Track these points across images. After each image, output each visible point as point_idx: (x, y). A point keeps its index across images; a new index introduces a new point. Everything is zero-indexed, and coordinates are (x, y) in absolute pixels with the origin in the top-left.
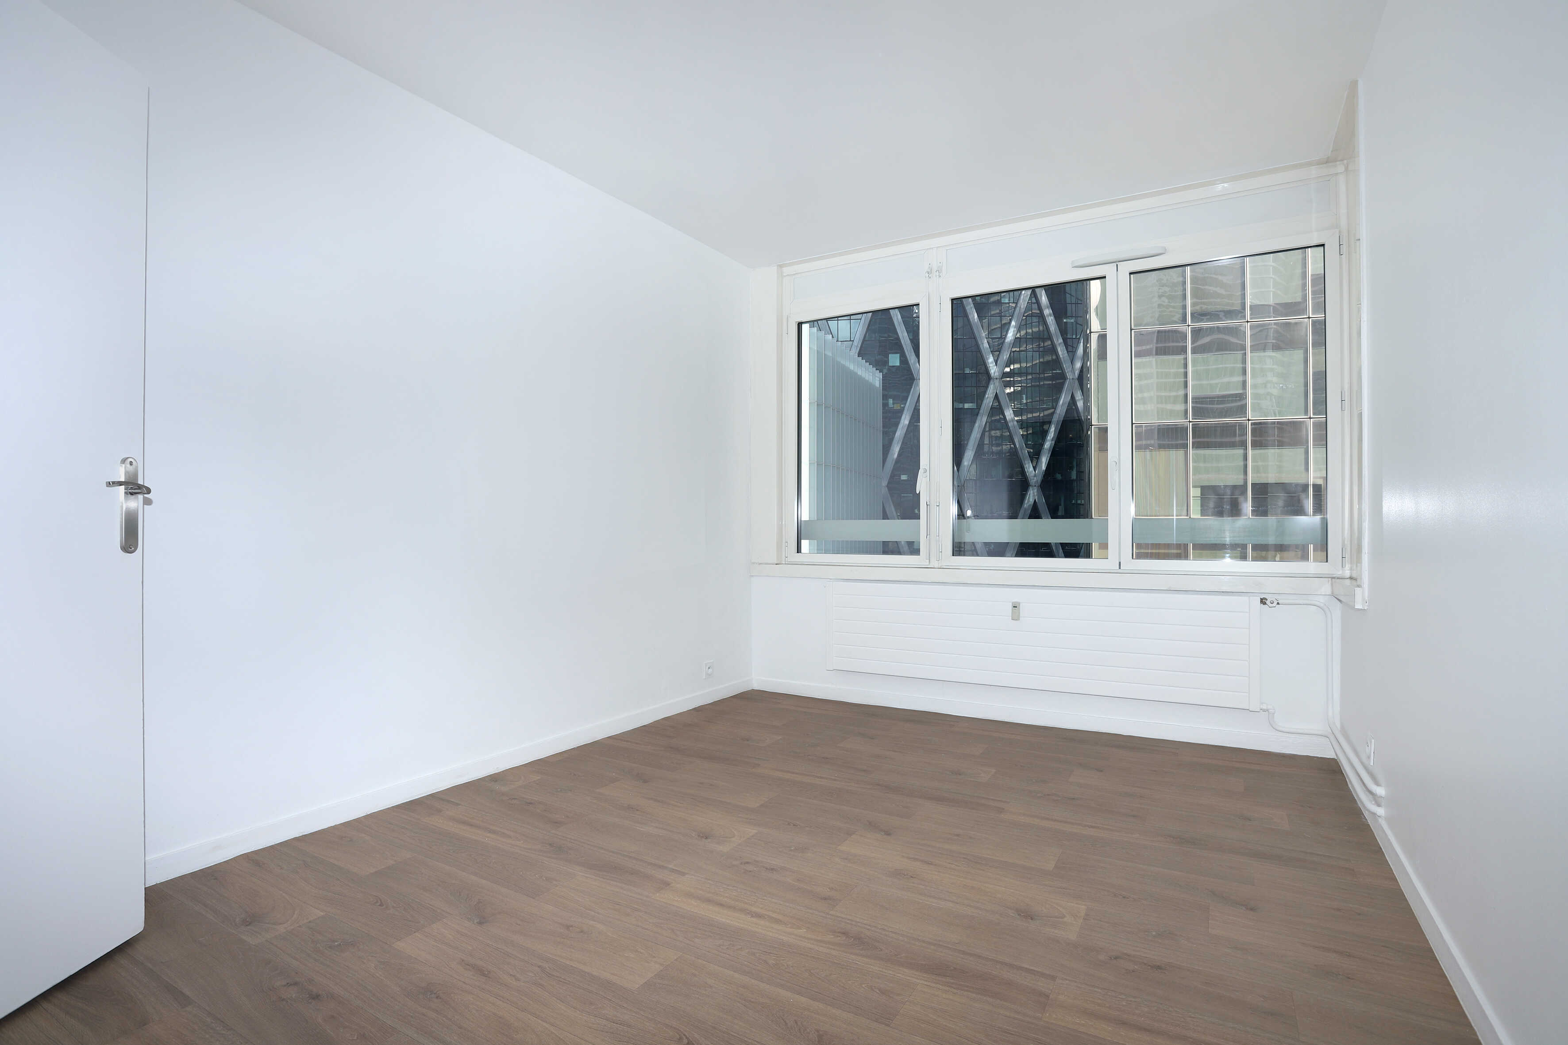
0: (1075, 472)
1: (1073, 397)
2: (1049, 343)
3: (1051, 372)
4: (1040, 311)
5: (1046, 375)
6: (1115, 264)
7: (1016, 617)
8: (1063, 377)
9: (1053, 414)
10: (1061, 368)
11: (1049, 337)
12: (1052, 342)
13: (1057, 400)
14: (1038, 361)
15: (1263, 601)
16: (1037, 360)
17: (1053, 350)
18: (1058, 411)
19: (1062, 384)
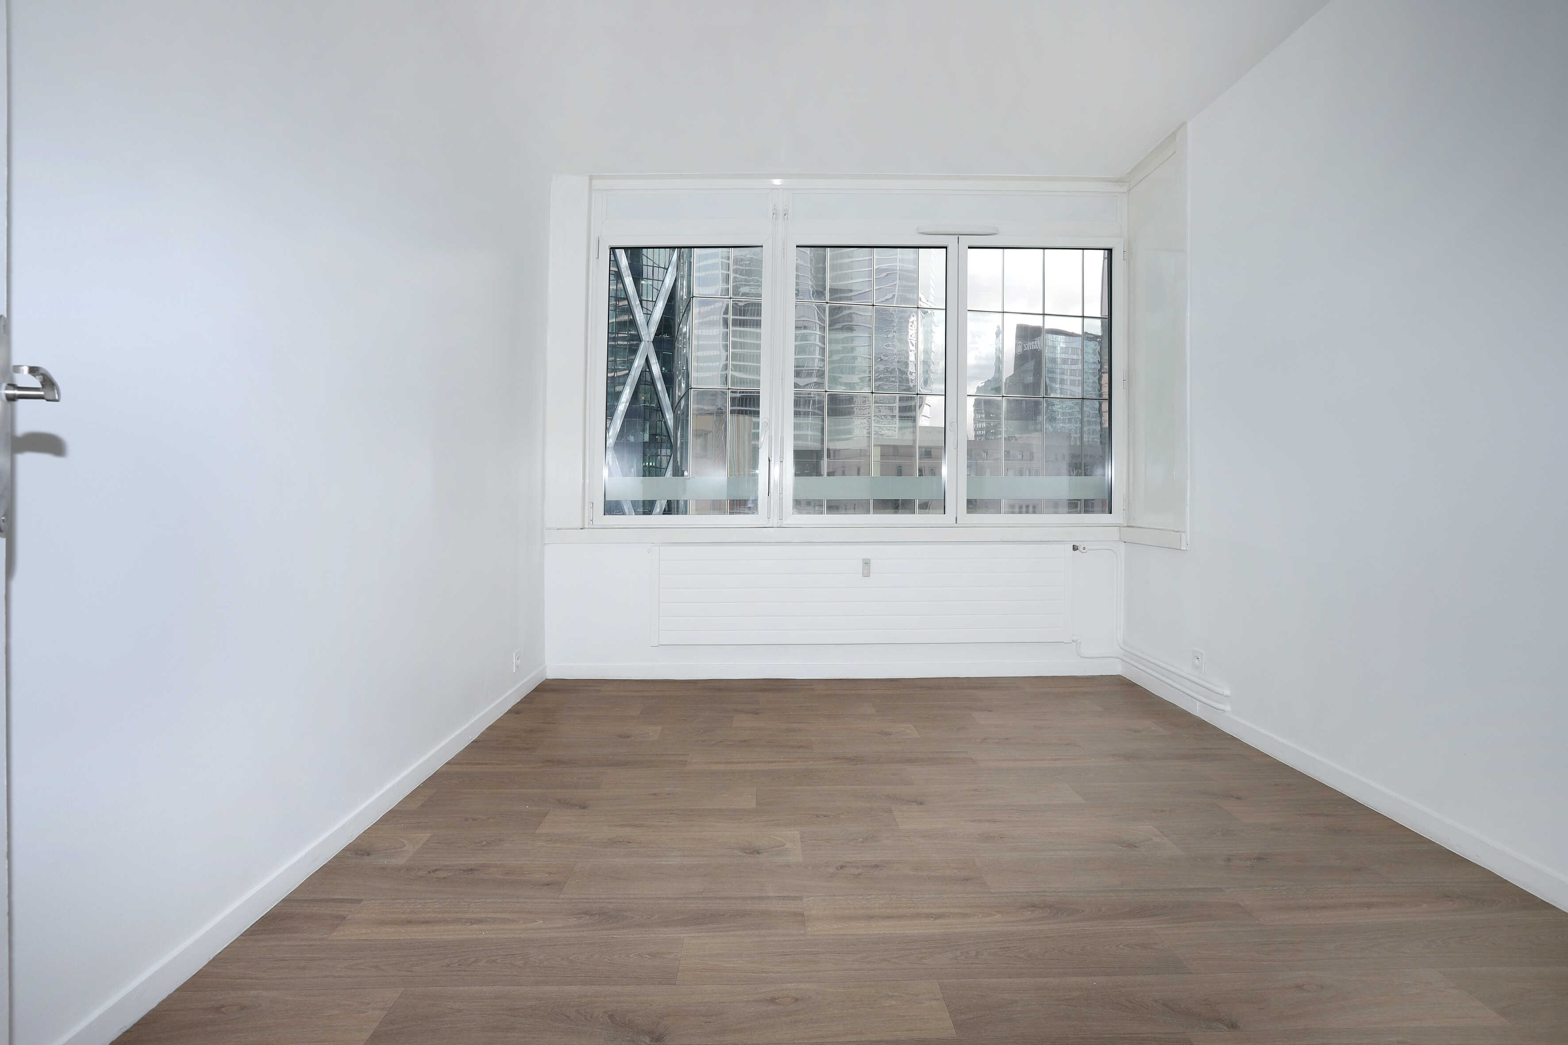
0: (648, 435)
1: (647, 360)
2: (626, 302)
3: (627, 333)
4: (618, 270)
5: (619, 335)
6: (957, 236)
7: (866, 574)
8: (638, 338)
9: (628, 375)
10: (637, 329)
11: (626, 297)
12: (628, 302)
13: (631, 362)
14: (614, 320)
15: (1075, 548)
16: (613, 318)
17: (629, 310)
18: (633, 372)
19: (638, 346)
